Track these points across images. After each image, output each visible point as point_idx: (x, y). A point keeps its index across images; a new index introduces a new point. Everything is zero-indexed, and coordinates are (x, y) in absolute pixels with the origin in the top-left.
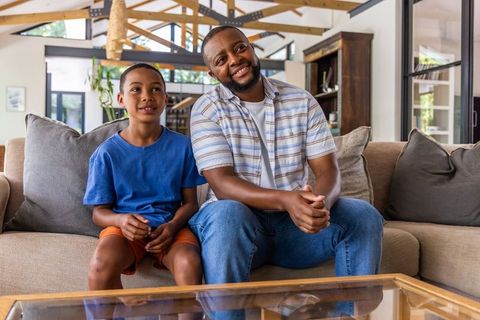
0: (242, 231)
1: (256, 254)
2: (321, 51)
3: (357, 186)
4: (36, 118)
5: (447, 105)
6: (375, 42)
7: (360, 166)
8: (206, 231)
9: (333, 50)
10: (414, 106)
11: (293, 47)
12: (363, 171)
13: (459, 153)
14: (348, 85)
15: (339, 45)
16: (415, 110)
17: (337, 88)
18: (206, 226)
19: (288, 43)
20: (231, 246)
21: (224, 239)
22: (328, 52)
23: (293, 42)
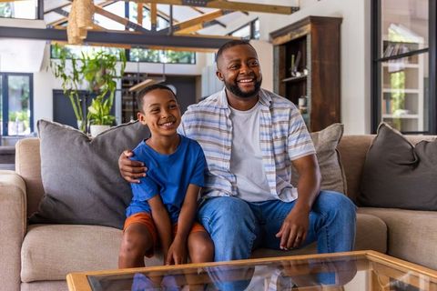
0: (243, 224)
1: (255, 241)
2: (289, 35)
3: (332, 177)
4: (48, 123)
5: (417, 88)
6: (344, 26)
7: (334, 159)
8: (214, 225)
9: (302, 34)
10: (384, 90)
11: (257, 24)
12: (337, 163)
13: (422, 146)
14: (318, 70)
15: (307, 29)
16: (385, 94)
17: (306, 72)
18: (213, 221)
19: (252, 19)
20: (235, 236)
21: (229, 231)
22: (297, 36)
23: (257, 19)
